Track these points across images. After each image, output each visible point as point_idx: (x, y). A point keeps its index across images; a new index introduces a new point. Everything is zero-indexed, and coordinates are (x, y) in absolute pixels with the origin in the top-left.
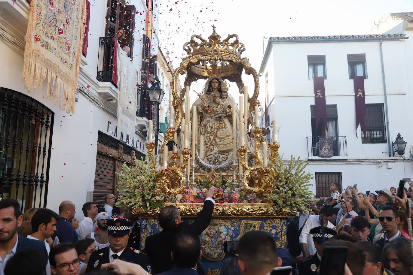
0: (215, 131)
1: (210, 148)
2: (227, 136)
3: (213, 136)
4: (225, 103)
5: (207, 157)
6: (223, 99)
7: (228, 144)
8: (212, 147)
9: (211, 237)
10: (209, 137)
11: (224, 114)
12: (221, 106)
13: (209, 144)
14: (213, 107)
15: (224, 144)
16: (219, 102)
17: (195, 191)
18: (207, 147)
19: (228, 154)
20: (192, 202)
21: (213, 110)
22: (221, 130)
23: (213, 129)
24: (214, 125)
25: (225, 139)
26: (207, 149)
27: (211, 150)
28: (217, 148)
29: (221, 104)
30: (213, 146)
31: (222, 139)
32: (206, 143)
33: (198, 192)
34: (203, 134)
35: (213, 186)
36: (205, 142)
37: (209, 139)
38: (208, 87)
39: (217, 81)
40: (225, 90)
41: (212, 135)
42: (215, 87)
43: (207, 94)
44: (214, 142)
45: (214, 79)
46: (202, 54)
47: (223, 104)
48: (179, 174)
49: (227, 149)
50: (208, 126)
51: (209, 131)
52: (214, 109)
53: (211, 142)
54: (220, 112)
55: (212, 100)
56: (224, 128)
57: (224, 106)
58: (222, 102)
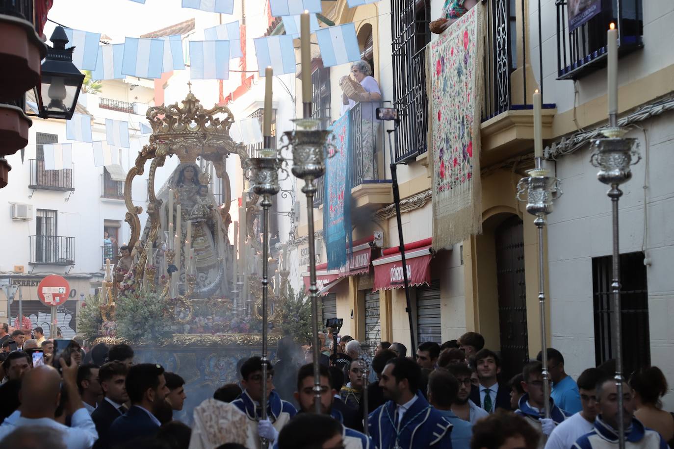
2: (206, 247)
4: (204, 201)
6: (202, 196)
7: (207, 258)
9: (220, 369)
11: (204, 218)
12: (200, 206)
14: (187, 206)
15: (203, 259)
16: (196, 200)
19: (208, 272)
20: (200, 333)
21: (187, 210)
22: (199, 238)
25: (204, 252)
29: (199, 203)
31: (200, 252)
38: (178, 176)
39: (192, 168)
40: (204, 184)
42: (189, 178)
43: (178, 186)
45: (189, 166)
46: (183, 135)
47: (202, 203)
49: (207, 265)
52: (189, 209)
54: (199, 215)
55: (186, 197)
56: (203, 236)
57: (203, 206)
58: (200, 200)
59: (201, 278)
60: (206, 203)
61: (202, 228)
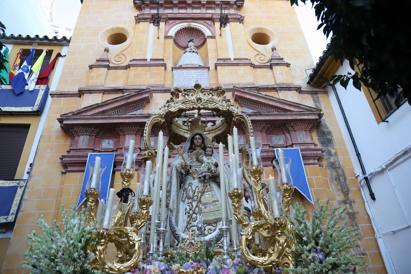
0: (199, 196)
1: (193, 217)
2: (214, 202)
3: (196, 203)
4: (210, 160)
5: (188, 229)
6: (208, 156)
7: (215, 211)
8: (194, 216)
10: (191, 203)
11: (209, 172)
12: (206, 164)
13: (191, 212)
14: (196, 167)
15: (211, 212)
16: (202, 160)
17: (157, 266)
18: (189, 217)
19: (217, 225)
21: (196, 170)
22: (207, 193)
23: (196, 193)
24: (197, 188)
25: (212, 205)
26: (188, 219)
27: (193, 220)
28: (201, 217)
29: (205, 161)
30: (196, 214)
31: (208, 205)
32: (187, 211)
33: (163, 268)
34: (183, 200)
35: (190, 261)
36: (186, 209)
37: (191, 206)
38: (189, 145)
39: (199, 136)
40: (209, 146)
41: (194, 201)
42: (198, 144)
43: (189, 152)
44: (197, 209)
45: (196, 135)
47: (207, 161)
48: (131, 237)
49: (214, 218)
50: (189, 190)
51: (191, 195)
52: (197, 169)
53: (193, 209)
54: (204, 170)
55: (195, 160)
56: (210, 191)
57: (208, 163)
58: (206, 159)
59: (210, 231)
60: (211, 161)
61: (210, 185)
